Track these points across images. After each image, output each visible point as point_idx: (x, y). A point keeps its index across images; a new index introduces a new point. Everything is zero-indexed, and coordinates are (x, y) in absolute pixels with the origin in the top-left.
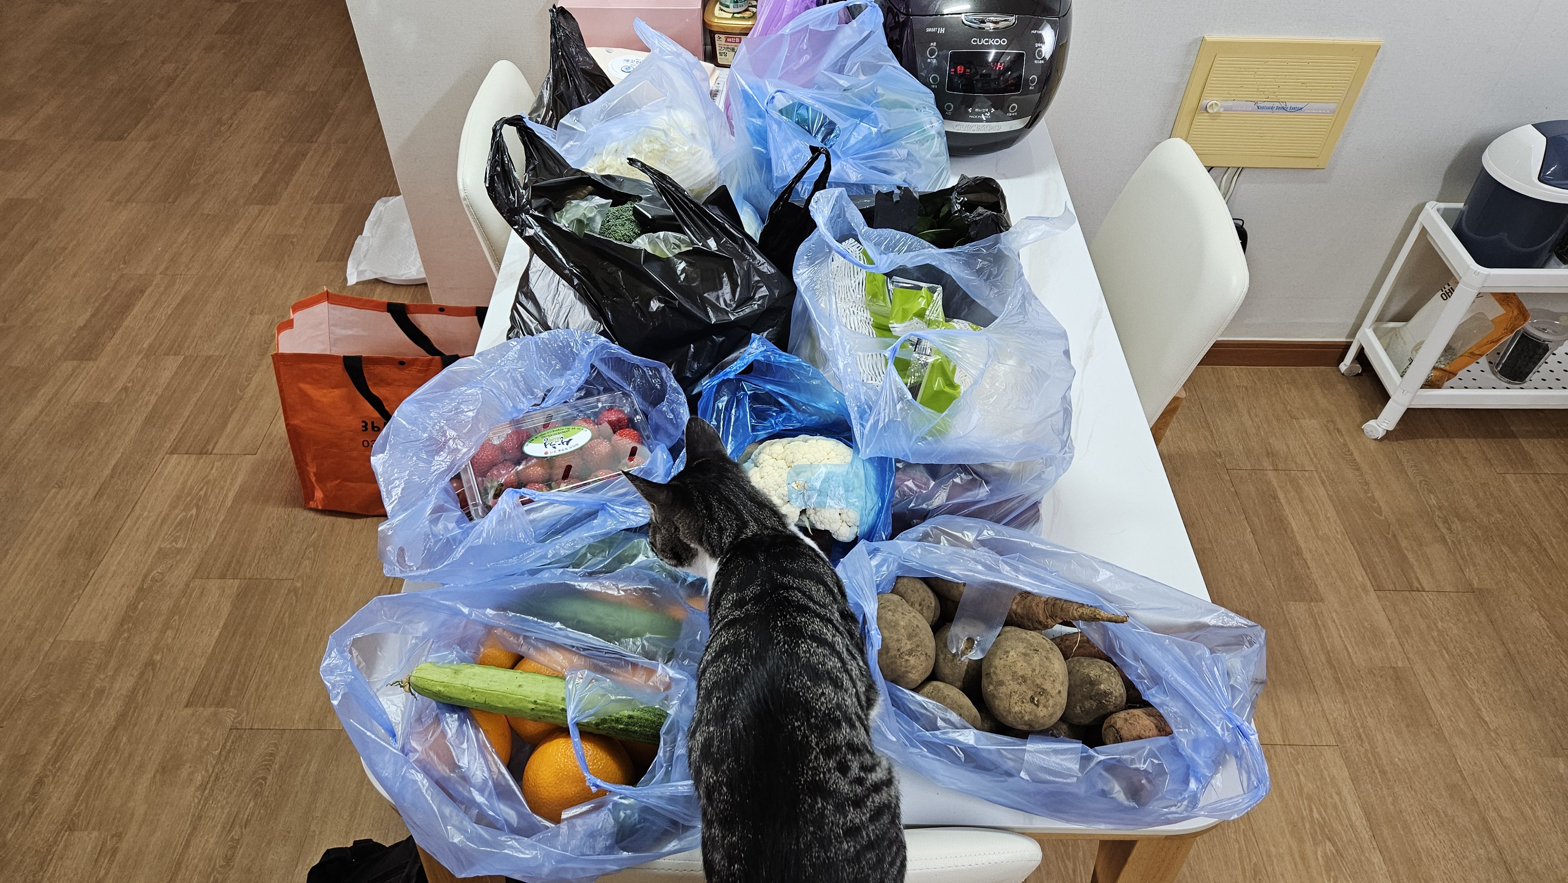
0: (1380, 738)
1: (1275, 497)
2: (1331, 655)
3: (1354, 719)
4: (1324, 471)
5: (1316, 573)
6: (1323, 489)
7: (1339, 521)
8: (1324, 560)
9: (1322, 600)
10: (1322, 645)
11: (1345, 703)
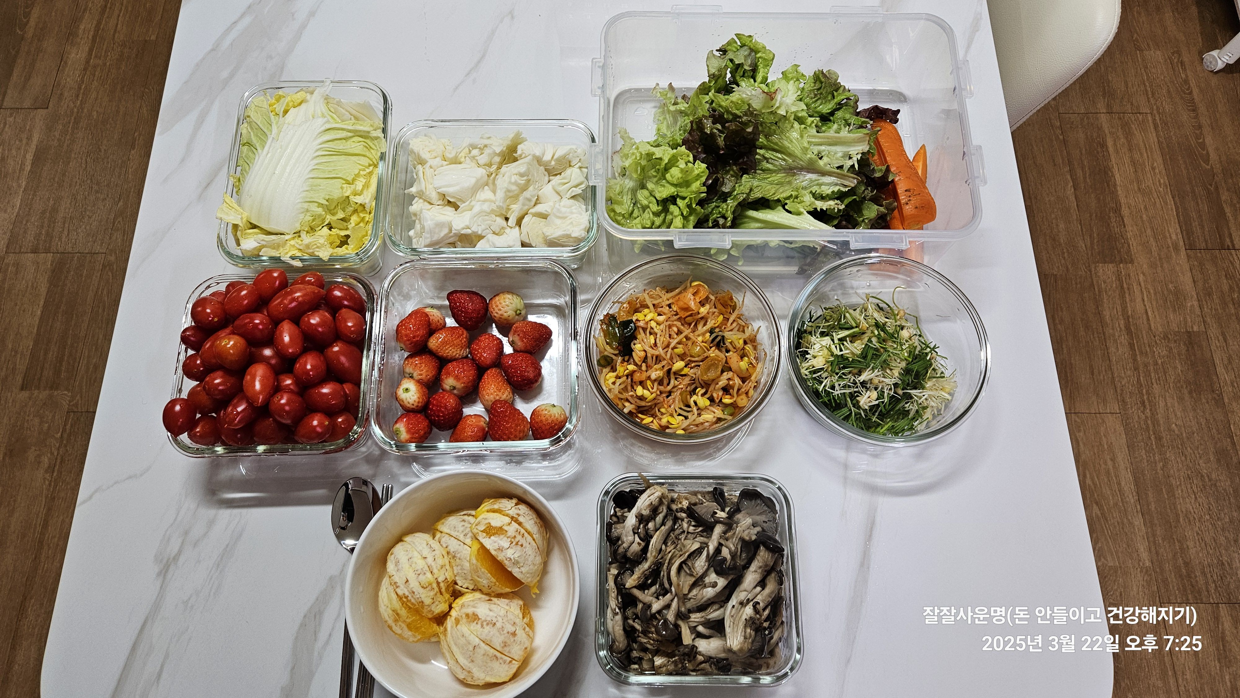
0: (1162, 404)
1: (1103, 145)
2: (1131, 320)
3: (1141, 385)
4: (1159, 113)
5: (1131, 231)
6: (1154, 135)
7: (1164, 171)
8: (1141, 217)
9: (1132, 262)
10: (1123, 310)
11: (1135, 370)
